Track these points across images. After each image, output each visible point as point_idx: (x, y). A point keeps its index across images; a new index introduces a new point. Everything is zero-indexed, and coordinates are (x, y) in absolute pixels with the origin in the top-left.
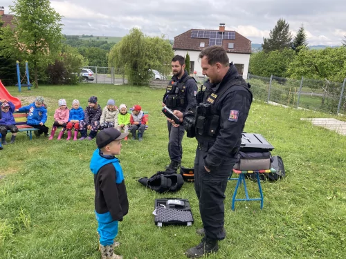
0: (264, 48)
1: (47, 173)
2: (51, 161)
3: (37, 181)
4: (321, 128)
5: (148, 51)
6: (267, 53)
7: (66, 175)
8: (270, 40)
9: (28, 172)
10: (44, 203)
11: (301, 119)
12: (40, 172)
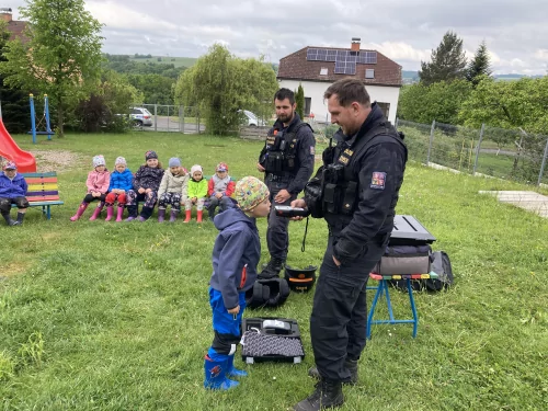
0: (422, 78)
1: (71, 274)
2: (78, 254)
3: (55, 287)
4: (512, 207)
5: (238, 80)
6: (427, 85)
7: (102, 277)
8: (431, 66)
9: (42, 272)
10: (66, 323)
11: (481, 192)
12: (61, 271)
